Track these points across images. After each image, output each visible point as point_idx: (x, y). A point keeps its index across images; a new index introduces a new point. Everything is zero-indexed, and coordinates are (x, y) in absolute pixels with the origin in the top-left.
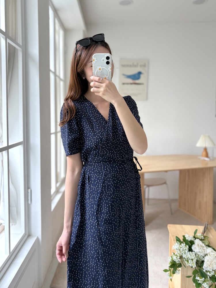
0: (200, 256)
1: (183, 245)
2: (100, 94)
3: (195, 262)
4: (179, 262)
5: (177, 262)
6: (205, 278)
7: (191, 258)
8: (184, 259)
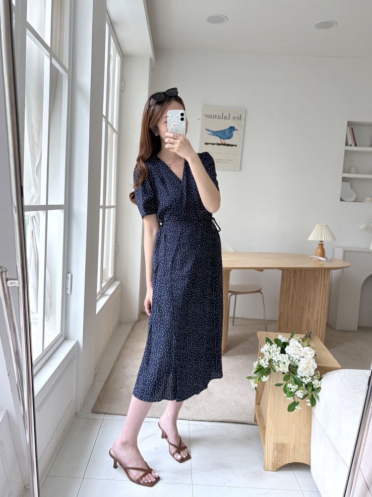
0: (295, 359)
1: (275, 346)
2: (175, 151)
3: (288, 366)
4: (267, 366)
5: (265, 367)
6: (299, 386)
7: (283, 362)
8: (274, 364)
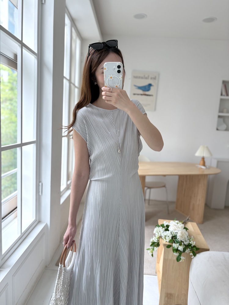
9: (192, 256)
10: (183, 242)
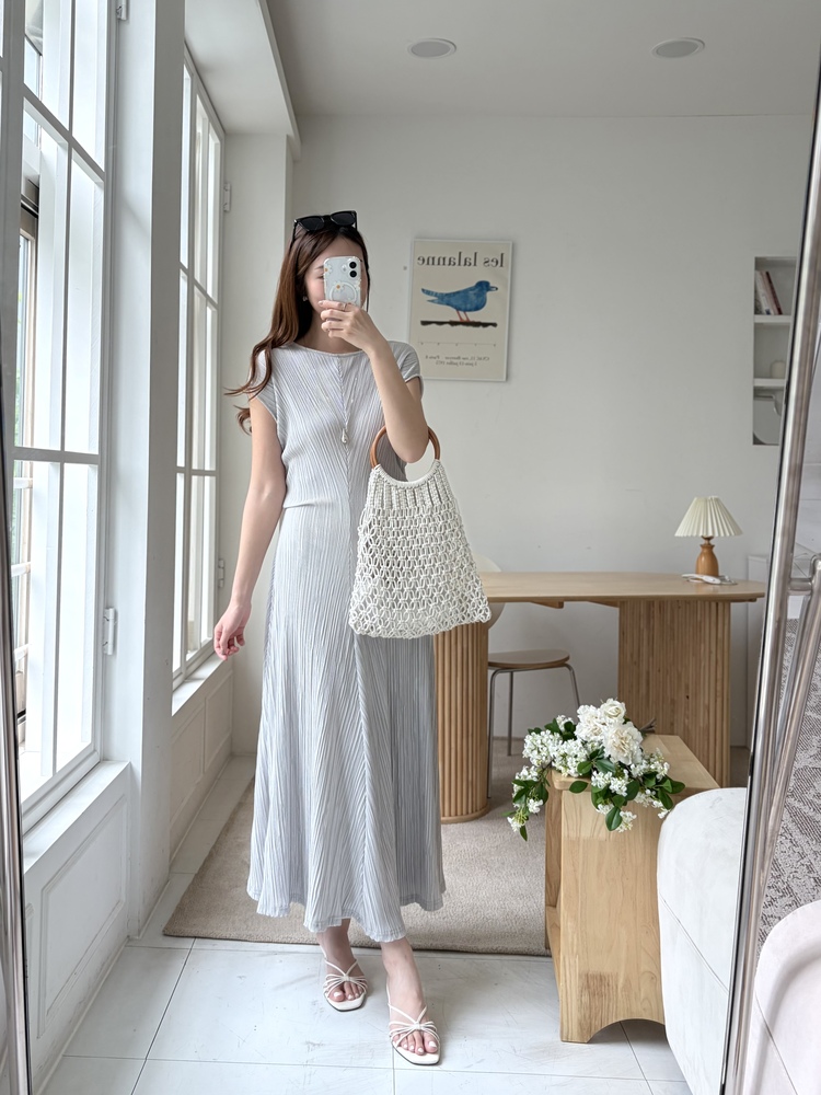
9: (659, 811)
10: (628, 768)
